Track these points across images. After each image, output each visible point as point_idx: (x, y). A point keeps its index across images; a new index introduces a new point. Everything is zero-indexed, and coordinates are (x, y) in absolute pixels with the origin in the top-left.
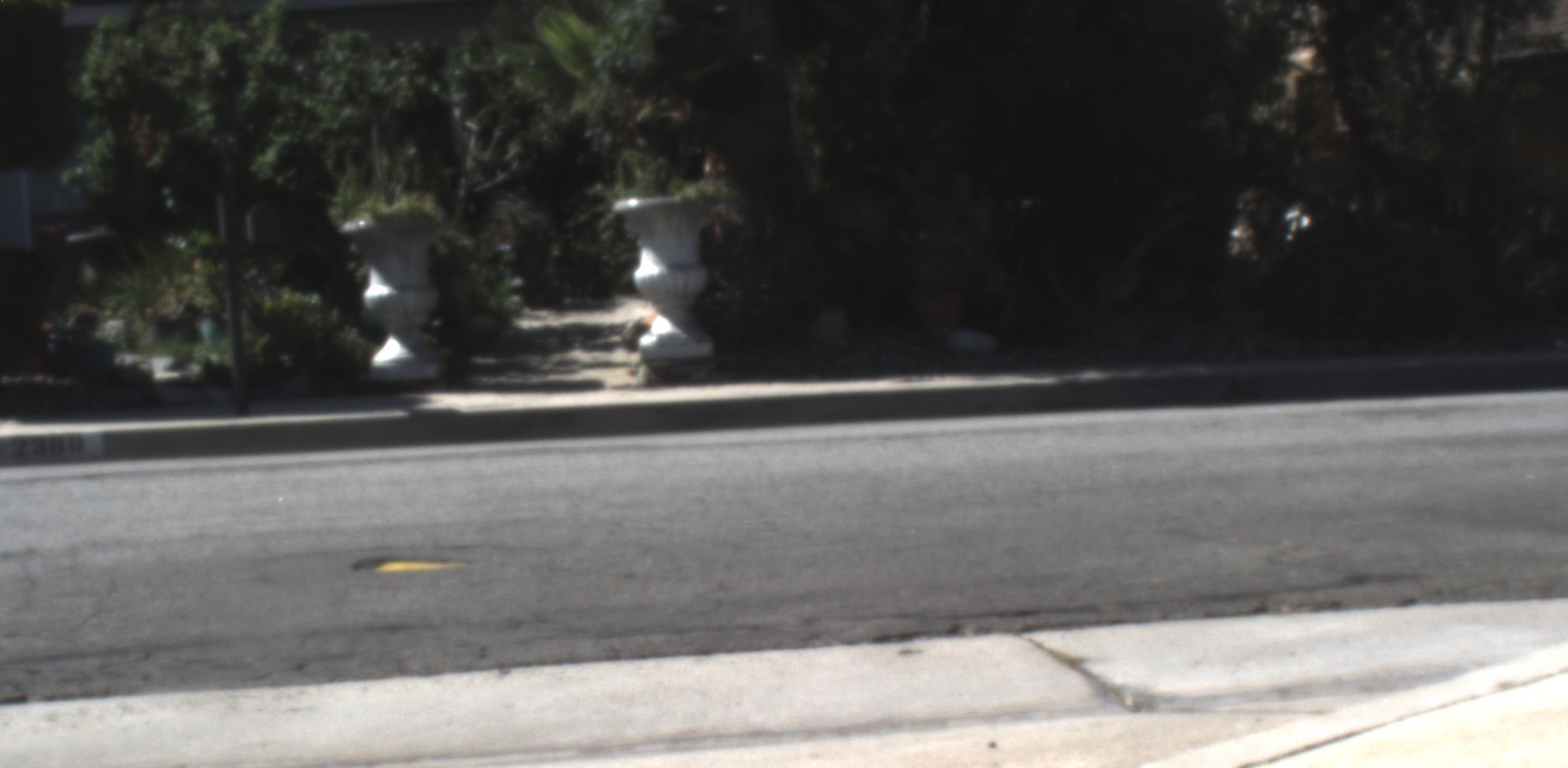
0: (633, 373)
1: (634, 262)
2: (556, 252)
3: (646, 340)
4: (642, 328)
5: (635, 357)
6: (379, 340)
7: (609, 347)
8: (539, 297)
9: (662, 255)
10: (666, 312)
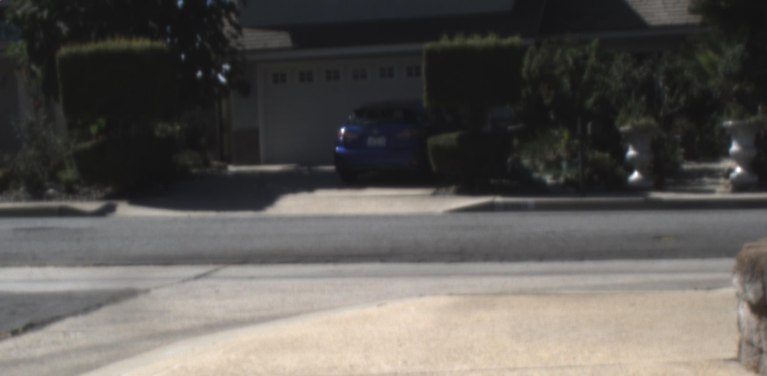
0: (727, 187)
1: (729, 145)
2: (697, 139)
3: (733, 175)
4: (731, 170)
5: (728, 182)
6: (631, 172)
7: (717, 177)
8: (691, 156)
9: (740, 143)
10: (741, 164)
